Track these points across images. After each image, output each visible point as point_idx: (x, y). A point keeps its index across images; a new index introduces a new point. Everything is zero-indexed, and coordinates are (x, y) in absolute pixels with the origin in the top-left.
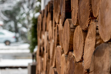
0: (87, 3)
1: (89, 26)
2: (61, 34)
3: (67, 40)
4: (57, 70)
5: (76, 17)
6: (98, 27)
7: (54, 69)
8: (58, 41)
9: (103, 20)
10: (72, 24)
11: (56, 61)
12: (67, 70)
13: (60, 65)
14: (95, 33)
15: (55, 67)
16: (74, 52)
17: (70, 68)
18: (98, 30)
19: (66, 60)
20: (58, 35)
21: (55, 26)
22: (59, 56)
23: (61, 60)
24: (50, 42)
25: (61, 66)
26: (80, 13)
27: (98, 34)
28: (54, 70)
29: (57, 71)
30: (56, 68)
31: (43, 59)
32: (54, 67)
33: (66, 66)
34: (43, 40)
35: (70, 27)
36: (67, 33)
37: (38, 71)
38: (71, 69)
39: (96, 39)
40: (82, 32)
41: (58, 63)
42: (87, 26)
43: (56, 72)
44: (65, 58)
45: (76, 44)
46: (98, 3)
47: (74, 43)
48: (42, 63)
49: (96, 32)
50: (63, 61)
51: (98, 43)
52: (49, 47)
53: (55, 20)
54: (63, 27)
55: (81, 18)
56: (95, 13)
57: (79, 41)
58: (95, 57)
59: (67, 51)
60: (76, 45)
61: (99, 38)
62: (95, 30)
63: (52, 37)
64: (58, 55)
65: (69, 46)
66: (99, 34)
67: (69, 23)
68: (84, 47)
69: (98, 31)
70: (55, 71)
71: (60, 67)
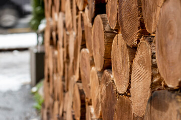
0: (134, 6)
1: (138, 43)
2: (89, 32)
3: (100, 50)
4: (83, 87)
5: (114, 18)
6: (154, 53)
7: (78, 85)
8: (84, 40)
9: (164, 49)
10: (108, 25)
11: (82, 73)
12: (102, 97)
13: (89, 82)
14: (151, 64)
15: (80, 80)
16: (113, 73)
17: (107, 97)
18: (155, 59)
19: (99, 79)
20: (83, 32)
21: (77, 14)
22: (86, 67)
23: (91, 75)
24: (68, 33)
25: (90, 84)
26: (121, 16)
27: (154, 66)
28: (79, 88)
29: (84, 90)
30: (81, 82)
31: (56, 53)
32: (78, 82)
33: (99, 90)
34: (57, 22)
35: (104, 29)
36: (99, 37)
37: (49, 69)
38: (109, 99)
39: (152, 73)
40: (125, 47)
41: (84, 77)
42: (135, 41)
43: (82, 90)
44: (97, 76)
45: (116, 62)
46: (153, 11)
47: (113, 59)
48: (55, 59)
49: (152, 62)
50: (94, 79)
51: (155, 80)
52: (67, 41)
53: (76, 4)
54: (92, 25)
55: (125, 25)
56: (148, 26)
57: (121, 60)
58: (152, 108)
59: (100, 66)
60: (116, 65)
61: (157, 73)
62: (151, 59)
63: (71, 26)
64: (85, 64)
65: (104, 61)
66: (156, 65)
67: (103, 23)
68: (130, 73)
69: (156, 61)
70: (81, 88)
71: (90, 87)
